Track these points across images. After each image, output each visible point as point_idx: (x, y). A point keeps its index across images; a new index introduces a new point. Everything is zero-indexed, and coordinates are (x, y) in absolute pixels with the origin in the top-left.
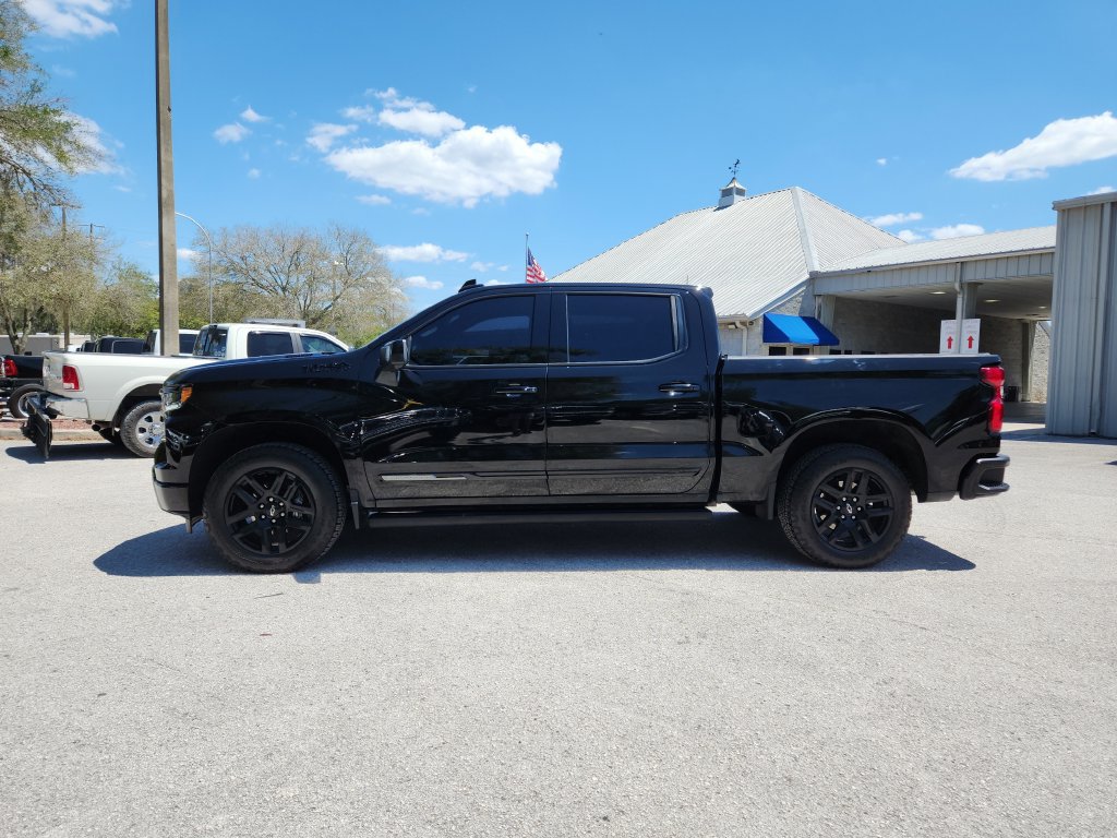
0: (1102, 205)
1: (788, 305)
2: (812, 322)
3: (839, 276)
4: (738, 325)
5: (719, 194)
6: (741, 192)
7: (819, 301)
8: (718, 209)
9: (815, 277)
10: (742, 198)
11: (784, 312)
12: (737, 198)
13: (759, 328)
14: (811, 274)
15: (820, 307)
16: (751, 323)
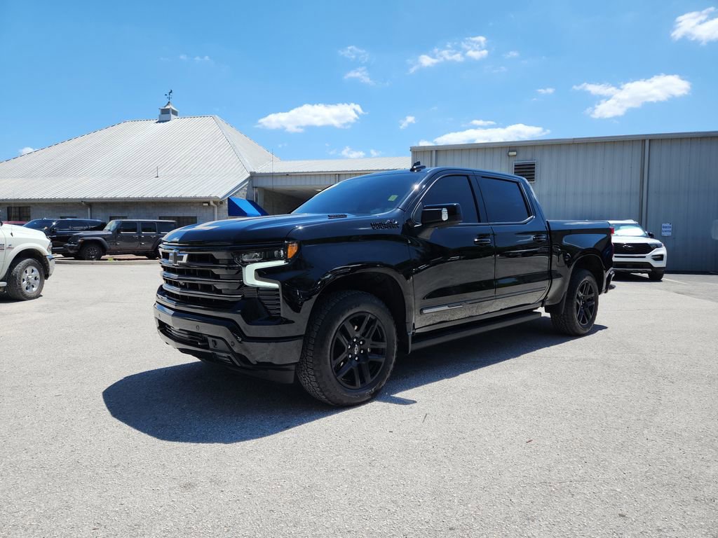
0: (431, 151)
1: (240, 192)
2: (252, 202)
3: (267, 176)
4: (212, 203)
5: (159, 112)
6: (175, 113)
7: (256, 191)
8: (159, 122)
9: (253, 176)
10: (176, 117)
11: (238, 196)
12: (173, 116)
13: (225, 207)
14: (251, 173)
15: (256, 195)
16: (221, 203)
